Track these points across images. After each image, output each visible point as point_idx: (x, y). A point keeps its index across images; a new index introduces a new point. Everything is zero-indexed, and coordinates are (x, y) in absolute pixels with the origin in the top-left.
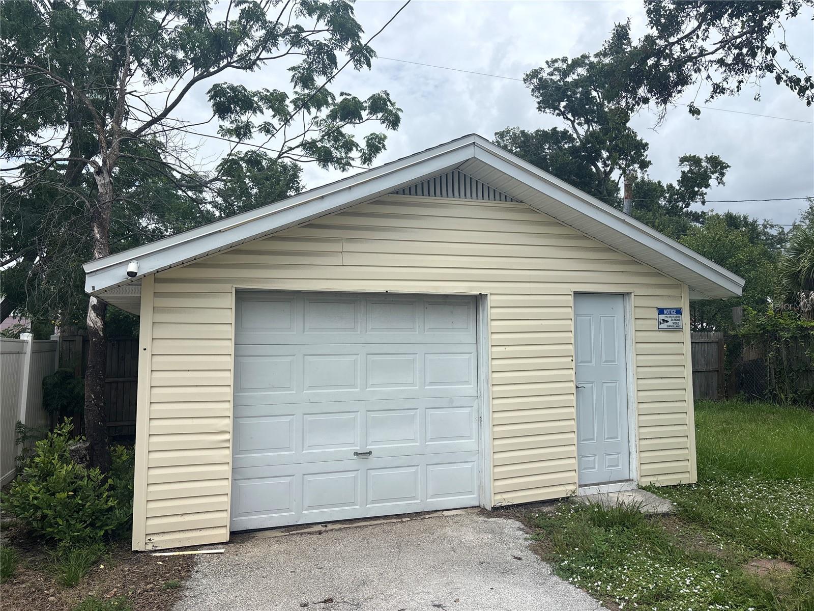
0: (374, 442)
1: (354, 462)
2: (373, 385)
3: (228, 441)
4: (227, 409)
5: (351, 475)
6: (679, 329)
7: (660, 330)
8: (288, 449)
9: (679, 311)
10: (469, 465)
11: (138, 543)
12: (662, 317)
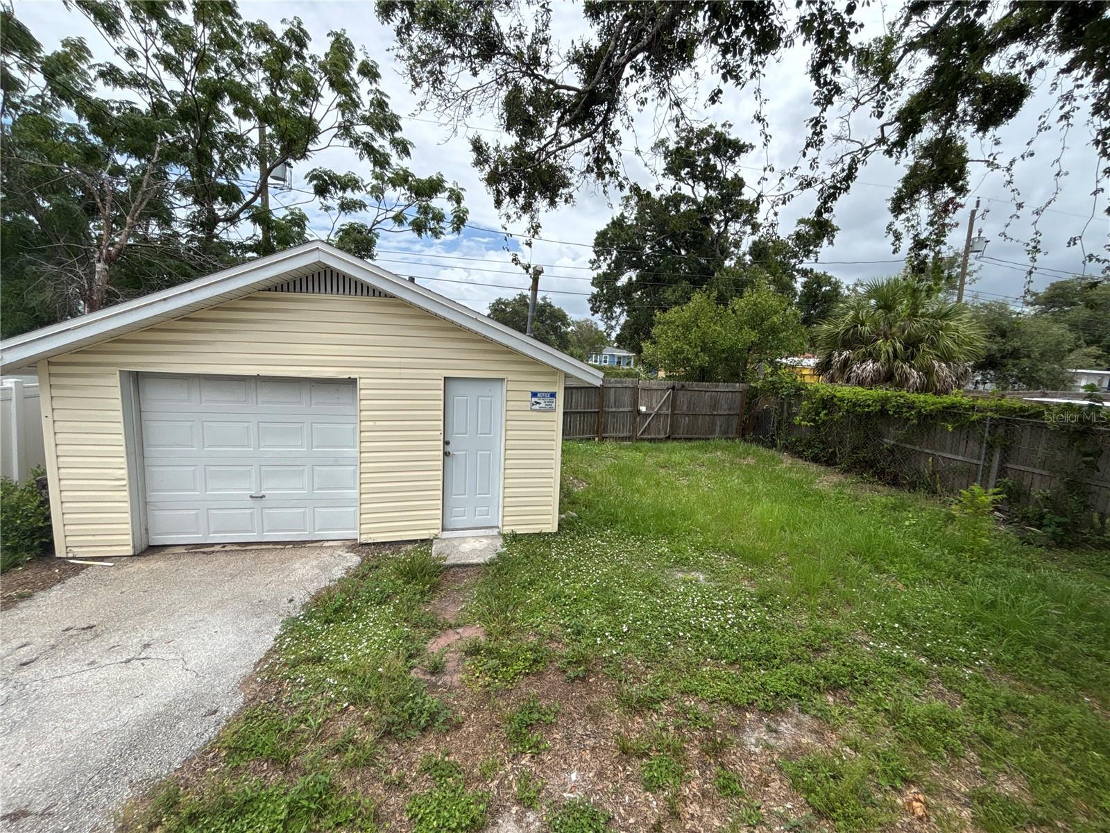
0: (268, 489)
1: (251, 503)
2: (266, 446)
3: (125, 486)
4: (121, 463)
5: (249, 511)
6: (553, 410)
7: (532, 410)
8: (194, 490)
9: (553, 395)
10: (353, 509)
11: (60, 551)
12: (536, 399)
